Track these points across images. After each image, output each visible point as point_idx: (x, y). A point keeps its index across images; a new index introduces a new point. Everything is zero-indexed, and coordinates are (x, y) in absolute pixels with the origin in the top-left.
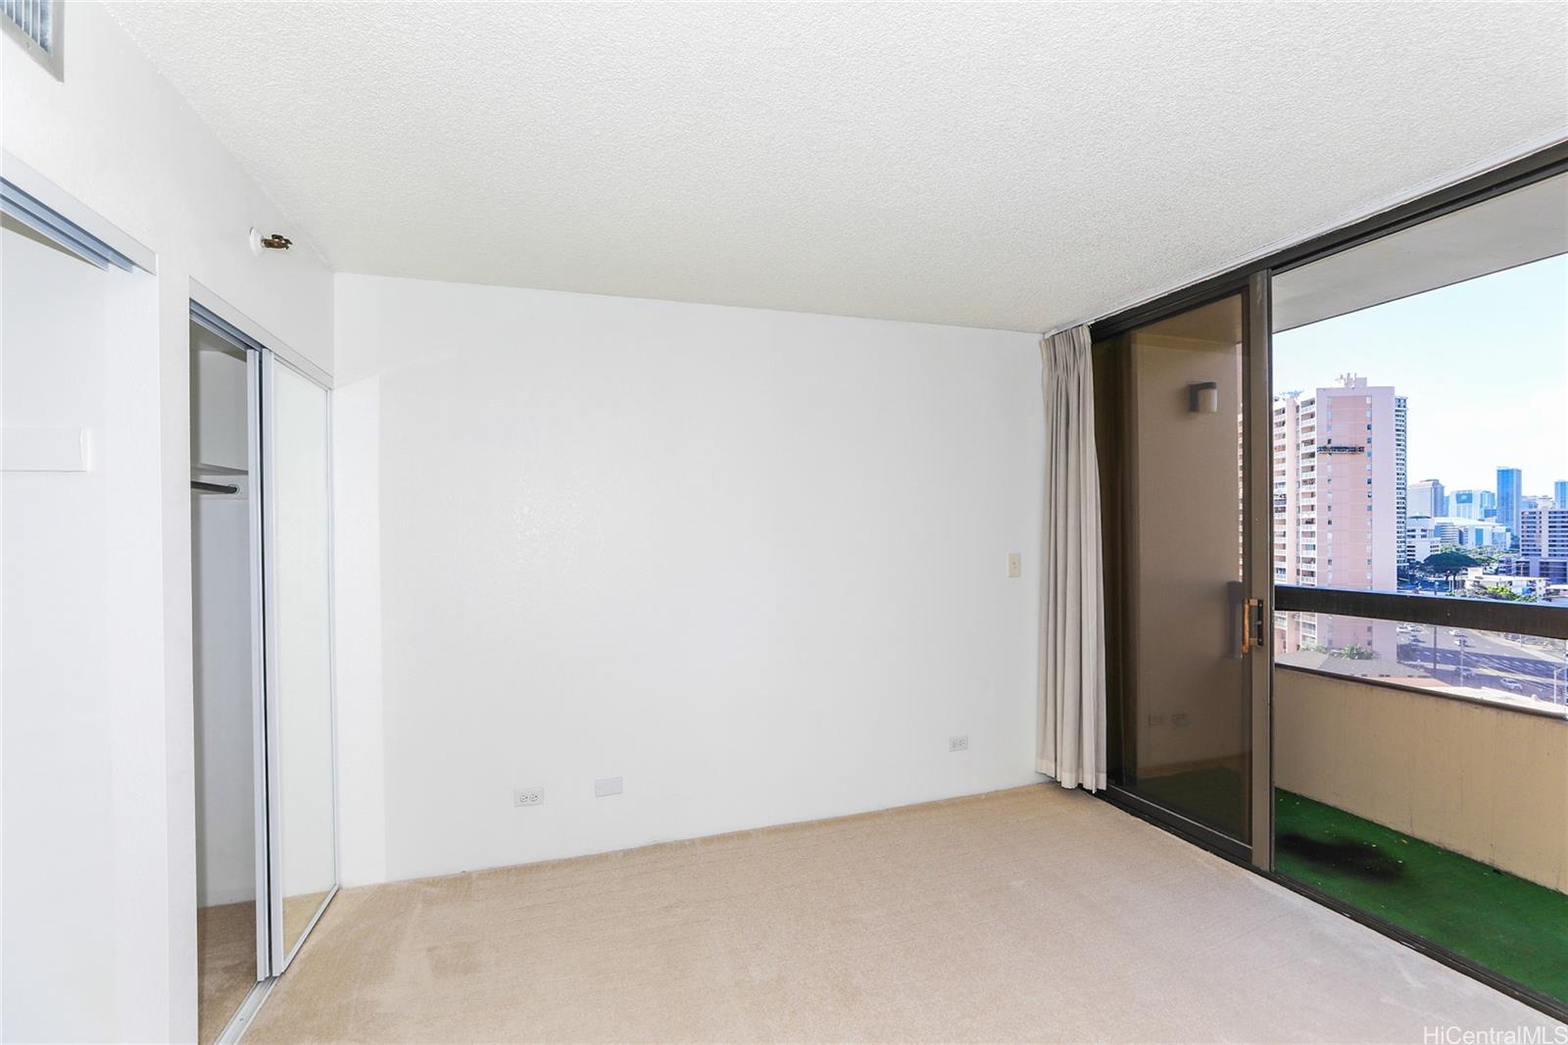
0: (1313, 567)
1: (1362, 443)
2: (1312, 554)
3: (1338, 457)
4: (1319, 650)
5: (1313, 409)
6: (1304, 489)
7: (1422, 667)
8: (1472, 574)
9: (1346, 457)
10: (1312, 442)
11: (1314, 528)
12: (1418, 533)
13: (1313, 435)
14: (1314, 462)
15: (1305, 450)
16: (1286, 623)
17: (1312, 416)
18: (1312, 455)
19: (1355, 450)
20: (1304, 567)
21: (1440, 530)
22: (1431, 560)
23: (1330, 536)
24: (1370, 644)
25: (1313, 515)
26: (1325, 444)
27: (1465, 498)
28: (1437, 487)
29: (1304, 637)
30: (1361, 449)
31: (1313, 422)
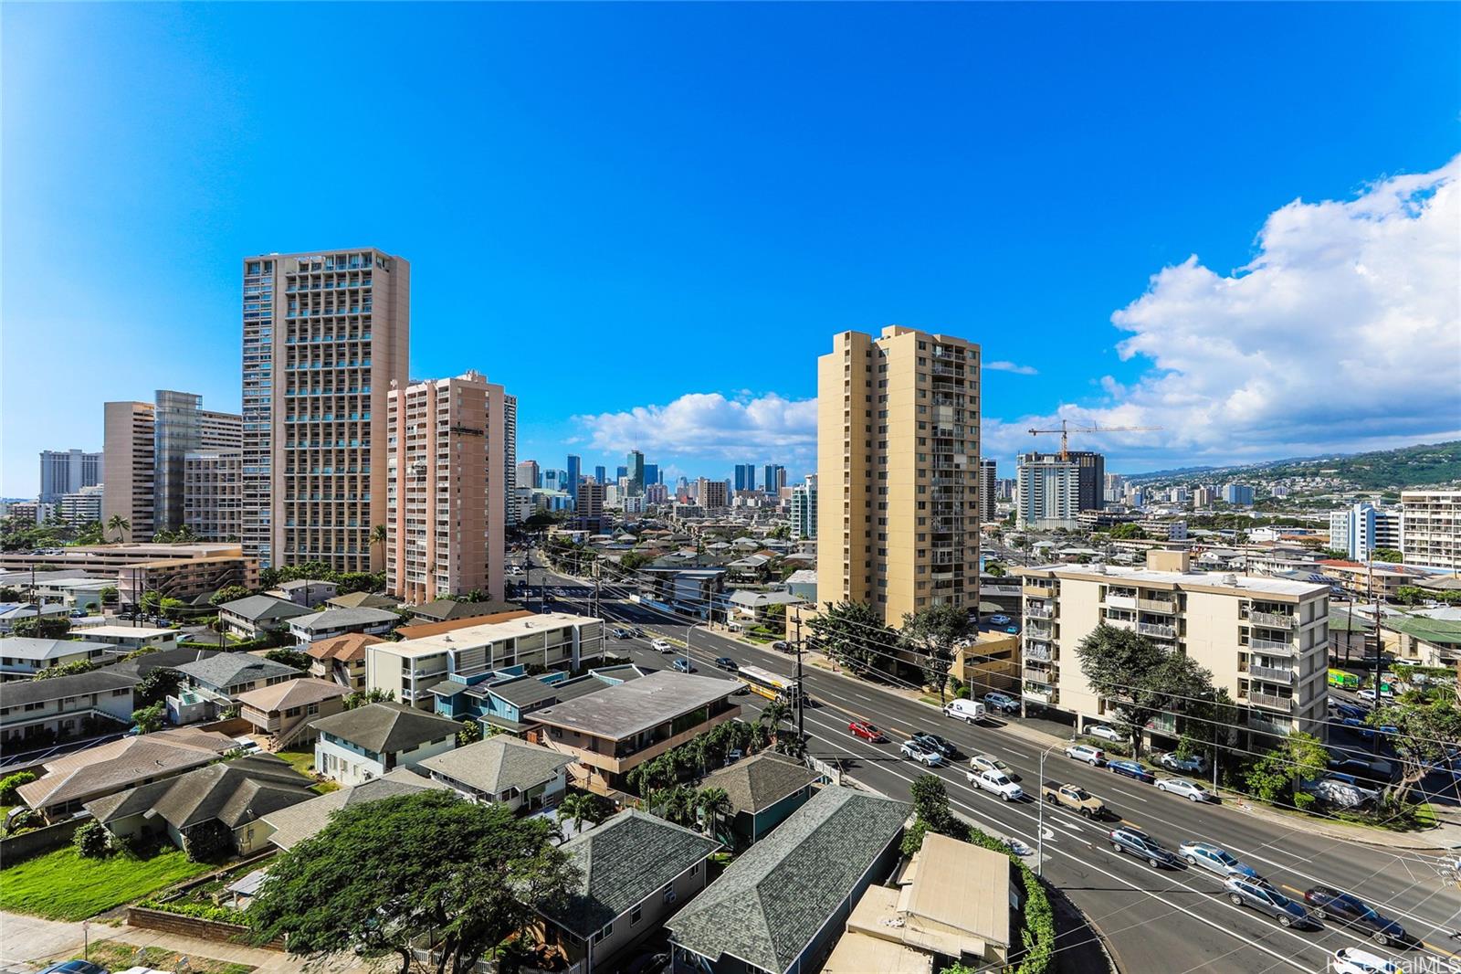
0: (447, 529)
1: (484, 428)
2: (446, 518)
3: (464, 437)
4: (450, 598)
5: (448, 395)
6: (440, 463)
7: (520, 602)
8: (552, 531)
9: (471, 438)
10: (445, 423)
11: (447, 496)
12: (523, 500)
13: (447, 417)
14: (448, 440)
15: (440, 429)
16: (426, 577)
17: (446, 400)
18: (446, 434)
19: (478, 433)
20: (439, 529)
21: (536, 498)
22: (530, 520)
23: (459, 502)
24: (487, 588)
25: (447, 485)
26: (456, 425)
27: (551, 475)
28: (535, 467)
29: (440, 588)
30: (482, 432)
31: (447, 406)
